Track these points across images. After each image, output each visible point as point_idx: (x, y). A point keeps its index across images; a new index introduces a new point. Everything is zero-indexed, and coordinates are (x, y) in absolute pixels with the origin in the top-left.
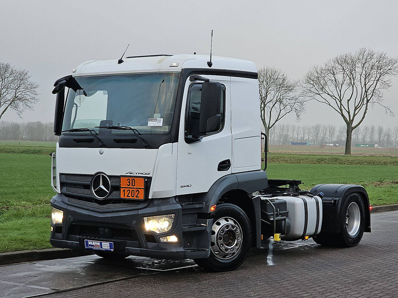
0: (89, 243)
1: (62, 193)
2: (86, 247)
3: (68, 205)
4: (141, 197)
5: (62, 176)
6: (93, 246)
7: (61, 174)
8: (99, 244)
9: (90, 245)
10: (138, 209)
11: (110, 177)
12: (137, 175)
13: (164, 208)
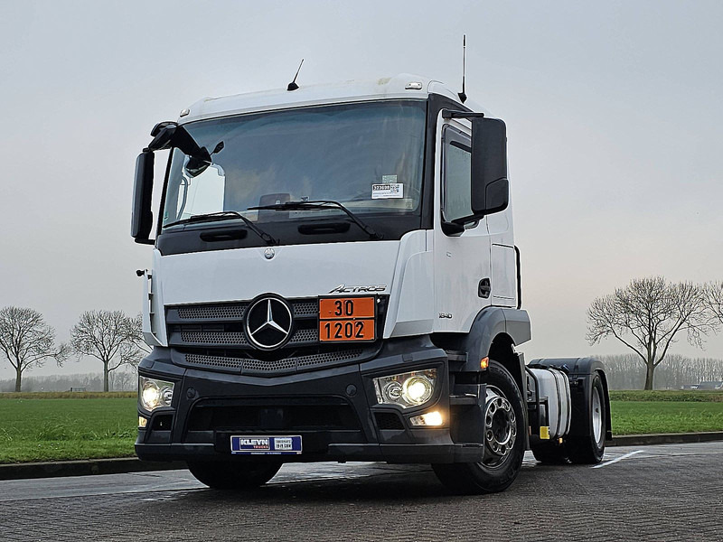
0: (243, 442)
1: (170, 347)
2: (234, 452)
3: (187, 367)
4: (369, 335)
5: (170, 311)
6: (251, 447)
7: (167, 308)
8: (266, 442)
9: (244, 447)
10: (358, 363)
11: (291, 302)
12: (356, 293)
13: (417, 356)
